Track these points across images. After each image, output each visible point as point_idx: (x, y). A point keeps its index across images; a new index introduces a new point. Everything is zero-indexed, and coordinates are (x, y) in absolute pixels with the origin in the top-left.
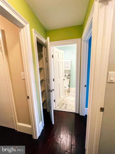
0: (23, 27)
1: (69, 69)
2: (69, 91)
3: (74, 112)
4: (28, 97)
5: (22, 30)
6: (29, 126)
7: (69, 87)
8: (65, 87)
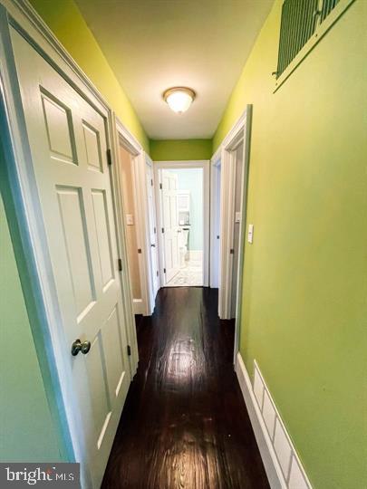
0: (137, 155)
1: (187, 210)
2: (187, 259)
3: (201, 285)
4: (140, 251)
5: (136, 159)
6: (140, 301)
7: (188, 249)
8: (181, 248)
